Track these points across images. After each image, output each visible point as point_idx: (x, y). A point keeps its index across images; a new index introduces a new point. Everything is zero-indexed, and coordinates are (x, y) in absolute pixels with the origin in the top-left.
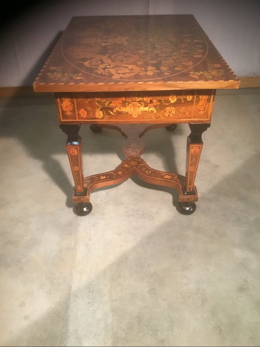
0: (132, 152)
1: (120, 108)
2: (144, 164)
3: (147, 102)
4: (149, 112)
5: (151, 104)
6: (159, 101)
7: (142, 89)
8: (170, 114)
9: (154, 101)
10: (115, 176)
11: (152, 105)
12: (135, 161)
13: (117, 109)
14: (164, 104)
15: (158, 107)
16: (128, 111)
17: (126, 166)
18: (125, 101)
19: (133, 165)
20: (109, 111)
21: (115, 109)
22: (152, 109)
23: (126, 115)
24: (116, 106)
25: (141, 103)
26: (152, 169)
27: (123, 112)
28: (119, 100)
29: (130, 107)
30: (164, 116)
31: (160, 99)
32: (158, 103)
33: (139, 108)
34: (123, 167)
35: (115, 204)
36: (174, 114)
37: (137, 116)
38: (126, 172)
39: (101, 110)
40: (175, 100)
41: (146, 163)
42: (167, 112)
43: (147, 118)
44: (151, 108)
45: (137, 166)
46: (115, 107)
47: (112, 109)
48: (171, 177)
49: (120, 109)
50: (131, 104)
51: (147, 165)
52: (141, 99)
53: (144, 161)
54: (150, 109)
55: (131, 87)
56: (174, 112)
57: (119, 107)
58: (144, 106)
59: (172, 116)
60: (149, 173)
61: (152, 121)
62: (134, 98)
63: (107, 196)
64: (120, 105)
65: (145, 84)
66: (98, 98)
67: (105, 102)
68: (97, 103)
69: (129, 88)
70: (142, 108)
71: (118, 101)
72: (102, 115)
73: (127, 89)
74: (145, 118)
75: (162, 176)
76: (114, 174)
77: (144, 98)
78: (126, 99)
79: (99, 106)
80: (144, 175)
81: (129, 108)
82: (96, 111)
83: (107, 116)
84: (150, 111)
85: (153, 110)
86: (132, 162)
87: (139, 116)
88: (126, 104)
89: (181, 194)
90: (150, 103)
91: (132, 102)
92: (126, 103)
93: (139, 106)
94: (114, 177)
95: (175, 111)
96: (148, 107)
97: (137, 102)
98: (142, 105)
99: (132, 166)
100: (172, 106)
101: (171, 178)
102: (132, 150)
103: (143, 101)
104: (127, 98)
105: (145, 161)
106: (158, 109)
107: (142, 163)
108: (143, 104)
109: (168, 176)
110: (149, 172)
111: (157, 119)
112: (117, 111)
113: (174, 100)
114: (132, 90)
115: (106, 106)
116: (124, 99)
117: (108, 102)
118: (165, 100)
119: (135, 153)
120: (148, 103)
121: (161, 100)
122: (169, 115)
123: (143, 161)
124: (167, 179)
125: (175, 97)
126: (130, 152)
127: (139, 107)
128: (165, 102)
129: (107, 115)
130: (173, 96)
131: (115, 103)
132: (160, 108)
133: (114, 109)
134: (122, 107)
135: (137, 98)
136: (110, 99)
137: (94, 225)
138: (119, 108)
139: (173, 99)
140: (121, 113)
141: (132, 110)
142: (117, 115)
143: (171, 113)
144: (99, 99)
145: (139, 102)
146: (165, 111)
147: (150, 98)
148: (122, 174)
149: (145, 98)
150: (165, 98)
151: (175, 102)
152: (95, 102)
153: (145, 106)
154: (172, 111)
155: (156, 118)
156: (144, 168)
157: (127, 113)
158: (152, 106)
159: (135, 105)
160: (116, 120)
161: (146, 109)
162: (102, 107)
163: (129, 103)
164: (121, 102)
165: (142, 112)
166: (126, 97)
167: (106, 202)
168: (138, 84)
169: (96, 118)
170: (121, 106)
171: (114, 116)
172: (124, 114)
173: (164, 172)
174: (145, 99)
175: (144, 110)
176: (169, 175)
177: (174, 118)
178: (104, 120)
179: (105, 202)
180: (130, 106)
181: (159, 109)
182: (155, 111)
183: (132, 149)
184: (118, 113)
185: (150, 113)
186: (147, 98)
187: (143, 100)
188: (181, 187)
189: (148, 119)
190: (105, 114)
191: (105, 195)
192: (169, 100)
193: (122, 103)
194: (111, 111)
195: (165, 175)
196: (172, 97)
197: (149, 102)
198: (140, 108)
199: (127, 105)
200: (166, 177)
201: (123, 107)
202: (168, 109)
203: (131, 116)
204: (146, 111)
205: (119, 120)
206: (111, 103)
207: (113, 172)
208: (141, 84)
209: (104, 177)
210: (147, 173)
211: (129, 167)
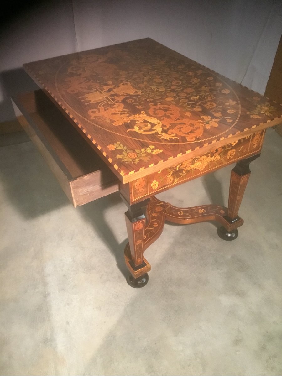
3: (213, 153)
9: (219, 149)
10: (153, 230)
12: (158, 206)
14: (226, 149)
17: (154, 215)
19: (160, 211)
23: (195, 171)
24: (186, 166)
25: (208, 155)
26: (181, 208)
27: (191, 169)
29: (198, 162)
30: (226, 160)
32: (222, 150)
34: (153, 218)
42: (229, 156)
45: (164, 211)
46: (185, 168)
47: (182, 171)
49: (189, 167)
50: (199, 159)
51: (173, 206)
56: (234, 154)
63: (74, 262)
67: (176, 166)
70: (209, 159)
72: (172, 179)
74: (210, 168)
75: (196, 212)
76: (151, 228)
81: (197, 164)
82: (167, 178)
84: (215, 160)
86: (156, 209)
87: (205, 167)
91: (201, 157)
92: (195, 160)
94: (154, 232)
95: (235, 152)
96: (214, 157)
97: (204, 156)
99: (161, 213)
100: (233, 149)
106: (221, 156)
112: (187, 170)
113: (235, 143)
115: (177, 169)
118: (228, 146)
123: (166, 203)
124: (203, 213)
131: (185, 164)
137: (68, 304)
140: (190, 171)
142: (186, 174)
143: (232, 155)
156: (173, 210)
158: (217, 154)
161: (212, 159)
162: (174, 171)
165: (208, 163)
169: (166, 185)
170: (191, 164)
171: (183, 176)
178: (174, 184)
179: (73, 270)
181: (223, 155)
182: (219, 158)
190: (176, 178)
192: (231, 144)
195: (198, 210)
197: (215, 152)
198: (207, 160)
200: (200, 212)
202: (230, 152)
203: (198, 171)
207: (149, 227)
210: (180, 214)
211: (159, 215)
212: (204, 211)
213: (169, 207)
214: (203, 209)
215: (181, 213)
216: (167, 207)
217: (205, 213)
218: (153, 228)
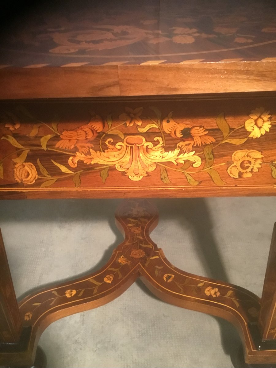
0: (134, 226)
1: (89, 153)
2: (158, 255)
3: (173, 136)
4: (177, 165)
5: (187, 142)
6: (213, 132)
7: (161, 88)
8: (242, 171)
9: (198, 132)
10: (97, 287)
11: (189, 144)
12: (140, 248)
13: (80, 156)
14: (226, 141)
15: (207, 151)
16: (114, 163)
17: (122, 260)
18: (104, 133)
19: (135, 259)
20: (56, 164)
21: (74, 156)
22: (190, 156)
23: (110, 173)
24: (76, 150)
25: (155, 139)
26: (176, 269)
27: (97, 165)
28: (81, 129)
29: (120, 150)
30: (225, 176)
31: (217, 127)
32: (207, 137)
33: (148, 155)
34: (116, 265)
35: (99, 346)
36: (256, 170)
37: (141, 177)
38: (120, 276)
39: (31, 158)
40: (267, 127)
41: (162, 254)
42: (235, 166)
43: (173, 181)
44: (184, 153)
45: (143, 260)
46: (74, 152)
47: (63, 158)
48: (219, 291)
49: (89, 157)
50: (122, 141)
51: (165, 259)
52: (155, 126)
53: (159, 247)
54: (181, 156)
55: (117, 80)
56: (256, 166)
57: (85, 150)
58: (163, 147)
59: (250, 175)
60: (169, 281)
61: (188, 191)
62: (132, 125)
64: (89, 145)
65: (170, 69)
66: (15, 124)
67: (38, 137)
68: (12, 141)
69: (109, 86)
70: (158, 153)
71: (79, 131)
72: (33, 174)
73: (101, 88)
74: (167, 181)
75: (199, 289)
76: (95, 282)
77: (165, 123)
78: (104, 127)
79: (20, 147)
80: (158, 287)
81: (116, 153)
82: (15, 164)
83: (50, 177)
84: (183, 162)
85: (192, 159)
86: (134, 252)
87: (148, 176)
88: (107, 143)
89: (249, 347)
90: (182, 139)
91: (126, 135)
92: (105, 140)
93: (147, 147)
94: (95, 291)
95: (259, 162)
96: (177, 151)
97: (141, 137)
98: (156, 143)
99: (134, 261)
100: (253, 148)
101: (218, 294)
102: (134, 223)
103: (160, 133)
104: (110, 124)
105: (160, 249)
106: (207, 157)
107: (156, 254)
108: (161, 143)
109: (213, 289)
110: (171, 276)
111: (203, 184)
112: (80, 163)
113: (260, 128)
114: (121, 91)
115: (44, 147)
116: (98, 126)
117: (49, 136)
118: (231, 129)
119: (140, 229)
120: (177, 139)
121: (219, 130)
122: (240, 175)
123: (157, 249)
124: (210, 297)
125: (266, 118)
126: (131, 227)
127: (147, 152)
128: (230, 136)
129: (52, 175)
130: (260, 117)
131: (70, 140)
132: (212, 152)
133: (71, 158)
134: (96, 151)
135: (140, 124)
136: (54, 126)
138: (86, 155)
139: (260, 125)
140: (92, 168)
141: (127, 158)
142: (81, 174)
143: (248, 167)
144: (17, 126)
145: (149, 135)
146: (229, 163)
147: (182, 122)
148: (114, 282)
149: (168, 122)
150: (232, 122)
151: (263, 133)
152: (5, 135)
153: (167, 148)
154: (250, 162)
155: (200, 182)
156: (159, 266)
157: (112, 169)
158: (190, 147)
159: (134, 146)
160: (80, 189)
161: (171, 156)
162: (31, 150)
163: (117, 139)
164: (90, 136)
165: (157, 164)
166: (103, 119)
167: (80, 340)
168: (143, 67)
169: (16, 185)
170: (92, 148)
171: (71, 177)
172: (100, 171)
173: (201, 278)
174: (168, 126)
175: (164, 160)
176: (214, 287)
177: (256, 183)
178: (41, 189)
180: (119, 147)
181: (211, 156)
182: (198, 163)
183: (134, 221)
184: (84, 170)
185: (181, 168)
186: (172, 123)
187: (161, 128)
188: (246, 324)
189: (174, 184)
190: (45, 173)
191: (78, 320)
192: (244, 127)
193: (93, 138)
194: (61, 163)
195: (206, 286)
196: (256, 117)
197: (179, 135)
198: (152, 153)
199: (110, 146)
200: (207, 293)
201: (98, 152)
202: (239, 156)
203: (123, 177)
204: (170, 163)
205: (89, 189)
206: (57, 138)
207: (95, 279)
208: (153, 68)
209: (74, 292)
210: (165, 279)
211: (129, 264)
212: (215, 293)
213: (157, 257)
214: (217, 290)
215: (169, 277)
216: (153, 256)
217: (216, 299)
218: (100, 284)
